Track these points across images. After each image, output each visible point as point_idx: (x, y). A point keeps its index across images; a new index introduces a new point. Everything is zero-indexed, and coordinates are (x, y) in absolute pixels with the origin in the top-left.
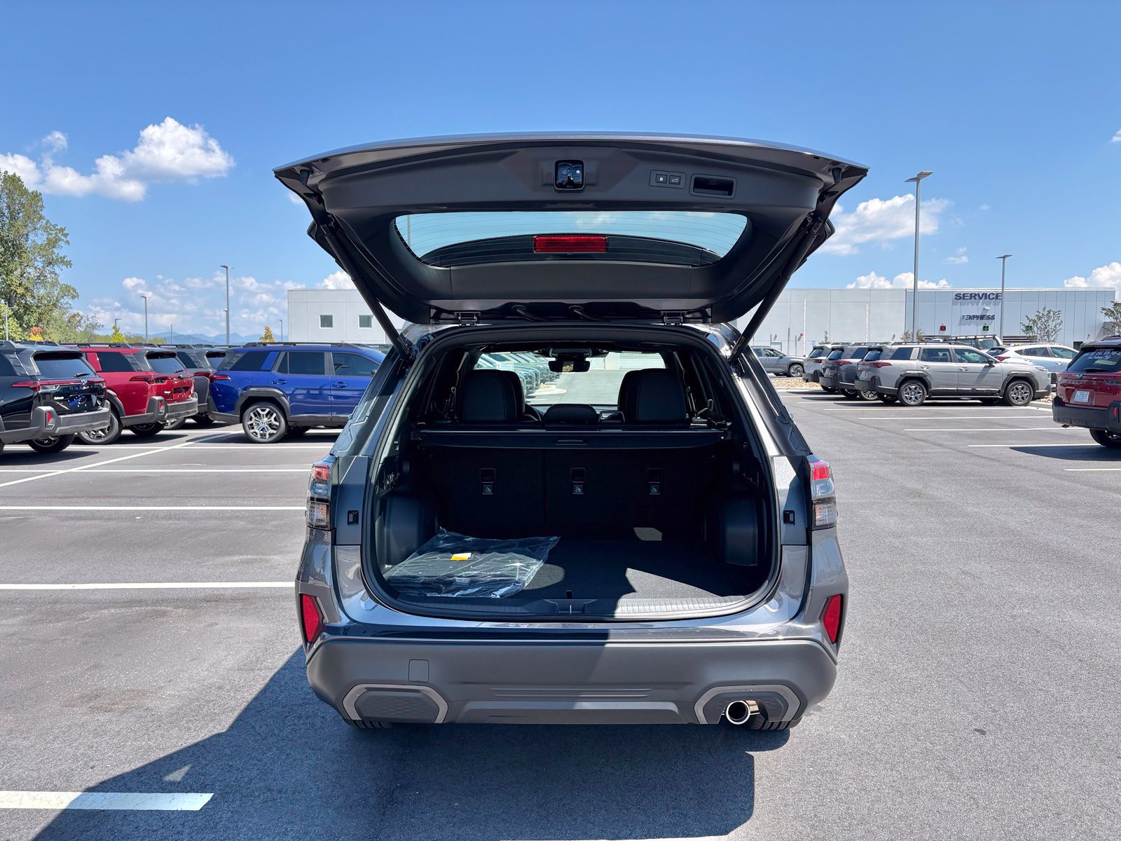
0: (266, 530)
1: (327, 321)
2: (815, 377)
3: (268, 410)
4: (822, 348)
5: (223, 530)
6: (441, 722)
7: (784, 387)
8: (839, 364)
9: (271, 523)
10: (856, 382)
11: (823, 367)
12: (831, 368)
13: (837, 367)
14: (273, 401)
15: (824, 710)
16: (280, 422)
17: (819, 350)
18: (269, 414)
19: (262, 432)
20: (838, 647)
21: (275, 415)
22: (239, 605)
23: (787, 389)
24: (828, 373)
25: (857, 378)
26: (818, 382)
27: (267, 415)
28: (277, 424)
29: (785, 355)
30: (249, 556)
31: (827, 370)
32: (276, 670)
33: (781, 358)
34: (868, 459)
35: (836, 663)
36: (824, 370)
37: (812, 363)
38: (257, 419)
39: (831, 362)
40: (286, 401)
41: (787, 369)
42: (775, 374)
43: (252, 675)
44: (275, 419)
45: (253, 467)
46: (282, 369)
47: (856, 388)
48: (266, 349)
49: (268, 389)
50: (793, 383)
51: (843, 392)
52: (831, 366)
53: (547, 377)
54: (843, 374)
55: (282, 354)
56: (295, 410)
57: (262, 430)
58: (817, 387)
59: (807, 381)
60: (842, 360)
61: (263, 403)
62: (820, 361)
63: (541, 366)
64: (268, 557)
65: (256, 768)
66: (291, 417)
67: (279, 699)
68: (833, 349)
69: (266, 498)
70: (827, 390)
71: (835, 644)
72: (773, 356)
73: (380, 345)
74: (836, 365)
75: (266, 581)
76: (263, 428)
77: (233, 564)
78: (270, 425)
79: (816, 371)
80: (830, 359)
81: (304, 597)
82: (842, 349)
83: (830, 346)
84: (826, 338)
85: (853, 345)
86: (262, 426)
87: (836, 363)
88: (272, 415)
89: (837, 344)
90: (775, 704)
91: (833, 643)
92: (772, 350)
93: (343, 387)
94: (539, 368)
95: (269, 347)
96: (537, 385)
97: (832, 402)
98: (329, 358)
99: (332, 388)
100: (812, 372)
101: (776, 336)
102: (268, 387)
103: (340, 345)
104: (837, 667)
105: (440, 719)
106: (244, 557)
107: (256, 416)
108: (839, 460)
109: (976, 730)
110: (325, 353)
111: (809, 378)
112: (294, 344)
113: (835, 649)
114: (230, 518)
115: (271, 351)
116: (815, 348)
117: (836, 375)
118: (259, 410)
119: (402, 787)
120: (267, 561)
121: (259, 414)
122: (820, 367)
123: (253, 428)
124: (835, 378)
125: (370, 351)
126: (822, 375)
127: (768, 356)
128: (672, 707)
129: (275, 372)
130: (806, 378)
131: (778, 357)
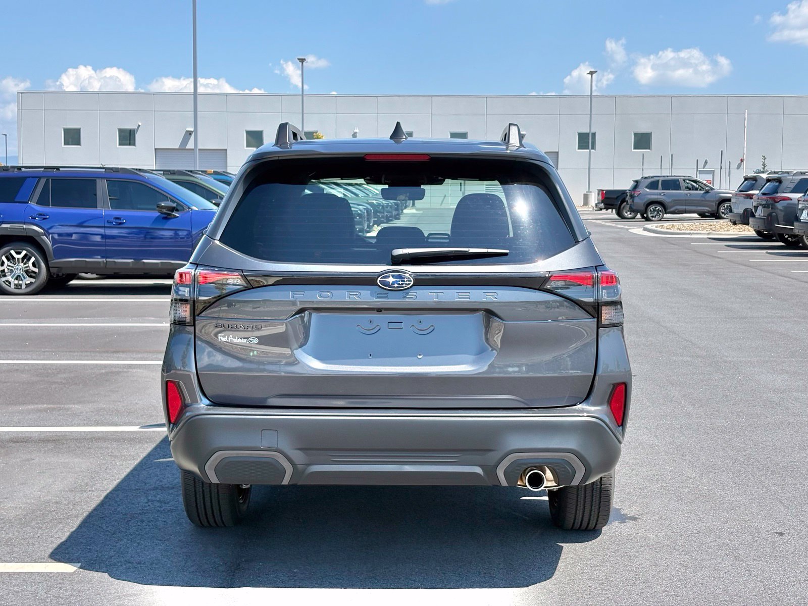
0: (57, 383)
1: (73, 137)
2: (745, 218)
3: (24, 252)
4: (755, 179)
5: (6, 382)
6: (287, 484)
7: (705, 232)
8: (775, 201)
9: (59, 376)
10: (796, 224)
11: (755, 204)
12: (764, 206)
13: (772, 204)
14: (31, 241)
15: (639, 521)
16: (39, 268)
17: (752, 182)
18: (26, 258)
19: (16, 282)
20: (623, 430)
21: (33, 259)
22: (50, 446)
23: (708, 234)
24: (760, 213)
25: (797, 219)
26: (748, 224)
27: (23, 259)
28: (36, 270)
29: (712, 189)
30: (45, 405)
31: (760, 208)
32: (108, 491)
33: (707, 192)
34: (782, 317)
35: (620, 443)
36: (756, 208)
37: (742, 199)
38: (10, 264)
39: (764, 197)
40: (47, 241)
41: (715, 208)
42: (699, 214)
43: (85, 495)
44: (34, 265)
45: (14, 320)
46: (42, 201)
47: (796, 232)
48: (21, 175)
49: (24, 226)
50: (718, 227)
51: (781, 238)
52: (764, 202)
53: (383, 217)
54: (781, 216)
55: (43, 181)
56: (60, 253)
57: (16, 279)
58: (749, 231)
59: (735, 223)
60: (779, 195)
61: (17, 245)
62: (750, 197)
63: (375, 202)
64: (66, 406)
65: (112, 550)
66: (54, 262)
67: (118, 510)
68: (768, 180)
69: (44, 352)
70: (763, 236)
71: (621, 428)
72: (697, 189)
73: (164, 171)
74: (770, 202)
75: (72, 426)
76: (19, 276)
77: (29, 412)
78: (27, 272)
79: (746, 210)
80: (764, 194)
81: (169, 384)
82: (779, 181)
83: (764, 176)
84: (764, 165)
85: (794, 175)
86: (17, 272)
87: (771, 199)
88: (29, 260)
89: (775, 173)
90: (563, 469)
91: (619, 426)
92: (695, 182)
93: (120, 224)
94: (371, 204)
95: (24, 172)
96: (369, 226)
97: (764, 251)
98: (102, 187)
99: (107, 225)
100: (741, 211)
101: (706, 162)
102: (24, 223)
103: (116, 170)
104: (621, 445)
105: (286, 482)
106: (39, 406)
107: (8, 260)
108: (745, 318)
109: (776, 533)
110: (98, 180)
111: (738, 219)
112: (58, 168)
113: (621, 431)
114: (9, 371)
115: (29, 177)
116: (746, 179)
117: (770, 215)
118: (13, 252)
119: (245, 561)
120: (67, 410)
121: (13, 258)
122: (750, 204)
123: (4, 276)
124: (770, 220)
125: (154, 179)
126: (753, 216)
127: (690, 189)
128: (478, 470)
129: (33, 204)
130: (734, 219)
131: (703, 192)
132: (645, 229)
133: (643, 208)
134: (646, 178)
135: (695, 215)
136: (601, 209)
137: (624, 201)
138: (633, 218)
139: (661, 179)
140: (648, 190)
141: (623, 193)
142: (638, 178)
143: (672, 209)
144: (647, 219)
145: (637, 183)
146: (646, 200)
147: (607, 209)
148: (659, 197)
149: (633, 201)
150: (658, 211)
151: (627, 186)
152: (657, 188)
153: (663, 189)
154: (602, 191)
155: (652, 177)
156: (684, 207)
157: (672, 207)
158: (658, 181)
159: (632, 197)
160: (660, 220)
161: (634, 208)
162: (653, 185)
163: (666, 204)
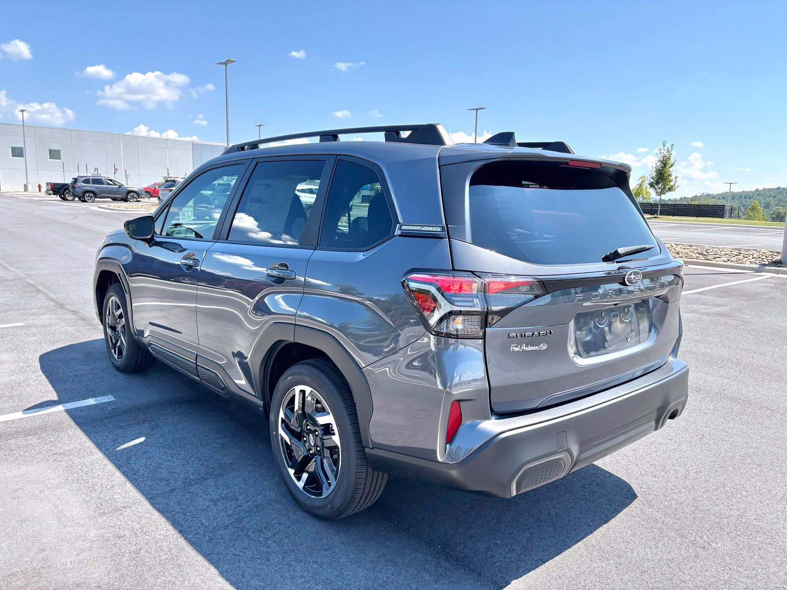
4: (174, 181)
17: (172, 183)
29: (123, 185)
33: (120, 187)
41: (125, 196)
72: (113, 185)
92: (111, 180)
116: (167, 181)
127: (109, 185)
131: (117, 187)
132: (99, 207)
133: (81, 195)
134: (81, 177)
135: (109, 199)
136: (50, 194)
137: (67, 189)
138: (73, 200)
139: (91, 178)
140: (84, 184)
141: (66, 185)
142: (76, 177)
143: (99, 196)
144: (84, 201)
145: (75, 180)
146: (83, 190)
147: (54, 194)
148: (91, 188)
149: (75, 190)
150: (91, 197)
151: (69, 181)
152: (89, 183)
153: (93, 184)
154: (51, 183)
155: (85, 177)
156: (107, 195)
157: (100, 194)
158: (89, 179)
159: (74, 188)
160: (93, 202)
161: (75, 194)
162: (87, 181)
163: (95, 192)
